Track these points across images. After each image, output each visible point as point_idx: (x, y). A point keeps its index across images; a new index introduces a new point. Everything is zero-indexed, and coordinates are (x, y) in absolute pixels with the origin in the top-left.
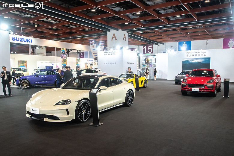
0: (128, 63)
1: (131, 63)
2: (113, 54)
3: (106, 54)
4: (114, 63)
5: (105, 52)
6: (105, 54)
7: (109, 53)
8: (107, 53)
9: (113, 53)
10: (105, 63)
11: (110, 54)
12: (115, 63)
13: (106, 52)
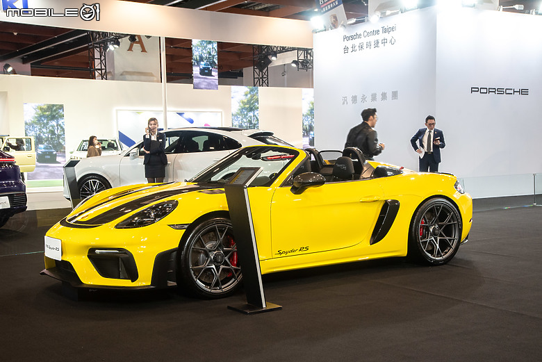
0: (474, 90)
1: (500, 91)
2: (384, 41)
3: (349, 44)
4: (389, 95)
5: (346, 38)
6: (346, 49)
7: (364, 40)
8: (357, 42)
9: (386, 35)
10: (345, 101)
11: (369, 45)
12: (395, 94)
13: (352, 38)
